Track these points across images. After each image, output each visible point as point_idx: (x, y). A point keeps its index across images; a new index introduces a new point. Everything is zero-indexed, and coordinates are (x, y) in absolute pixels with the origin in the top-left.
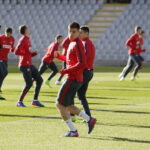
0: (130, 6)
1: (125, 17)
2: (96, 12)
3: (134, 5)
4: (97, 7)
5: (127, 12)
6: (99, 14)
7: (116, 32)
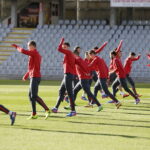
3: (39, 30)
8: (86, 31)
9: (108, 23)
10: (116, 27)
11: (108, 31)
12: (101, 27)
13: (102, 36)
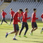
0: (11, 3)
1: (9, 6)
2: (1, 4)
3: (12, 3)
4: (1, 3)
5: (10, 5)
6: (2, 5)
7: (7, 10)
8: (28, 4)
9: (35, 1)
10: (38, 2)
11: (35, 4)
12: (33, 2)
13: (33, 5)
